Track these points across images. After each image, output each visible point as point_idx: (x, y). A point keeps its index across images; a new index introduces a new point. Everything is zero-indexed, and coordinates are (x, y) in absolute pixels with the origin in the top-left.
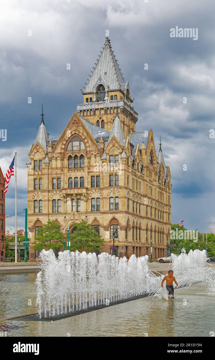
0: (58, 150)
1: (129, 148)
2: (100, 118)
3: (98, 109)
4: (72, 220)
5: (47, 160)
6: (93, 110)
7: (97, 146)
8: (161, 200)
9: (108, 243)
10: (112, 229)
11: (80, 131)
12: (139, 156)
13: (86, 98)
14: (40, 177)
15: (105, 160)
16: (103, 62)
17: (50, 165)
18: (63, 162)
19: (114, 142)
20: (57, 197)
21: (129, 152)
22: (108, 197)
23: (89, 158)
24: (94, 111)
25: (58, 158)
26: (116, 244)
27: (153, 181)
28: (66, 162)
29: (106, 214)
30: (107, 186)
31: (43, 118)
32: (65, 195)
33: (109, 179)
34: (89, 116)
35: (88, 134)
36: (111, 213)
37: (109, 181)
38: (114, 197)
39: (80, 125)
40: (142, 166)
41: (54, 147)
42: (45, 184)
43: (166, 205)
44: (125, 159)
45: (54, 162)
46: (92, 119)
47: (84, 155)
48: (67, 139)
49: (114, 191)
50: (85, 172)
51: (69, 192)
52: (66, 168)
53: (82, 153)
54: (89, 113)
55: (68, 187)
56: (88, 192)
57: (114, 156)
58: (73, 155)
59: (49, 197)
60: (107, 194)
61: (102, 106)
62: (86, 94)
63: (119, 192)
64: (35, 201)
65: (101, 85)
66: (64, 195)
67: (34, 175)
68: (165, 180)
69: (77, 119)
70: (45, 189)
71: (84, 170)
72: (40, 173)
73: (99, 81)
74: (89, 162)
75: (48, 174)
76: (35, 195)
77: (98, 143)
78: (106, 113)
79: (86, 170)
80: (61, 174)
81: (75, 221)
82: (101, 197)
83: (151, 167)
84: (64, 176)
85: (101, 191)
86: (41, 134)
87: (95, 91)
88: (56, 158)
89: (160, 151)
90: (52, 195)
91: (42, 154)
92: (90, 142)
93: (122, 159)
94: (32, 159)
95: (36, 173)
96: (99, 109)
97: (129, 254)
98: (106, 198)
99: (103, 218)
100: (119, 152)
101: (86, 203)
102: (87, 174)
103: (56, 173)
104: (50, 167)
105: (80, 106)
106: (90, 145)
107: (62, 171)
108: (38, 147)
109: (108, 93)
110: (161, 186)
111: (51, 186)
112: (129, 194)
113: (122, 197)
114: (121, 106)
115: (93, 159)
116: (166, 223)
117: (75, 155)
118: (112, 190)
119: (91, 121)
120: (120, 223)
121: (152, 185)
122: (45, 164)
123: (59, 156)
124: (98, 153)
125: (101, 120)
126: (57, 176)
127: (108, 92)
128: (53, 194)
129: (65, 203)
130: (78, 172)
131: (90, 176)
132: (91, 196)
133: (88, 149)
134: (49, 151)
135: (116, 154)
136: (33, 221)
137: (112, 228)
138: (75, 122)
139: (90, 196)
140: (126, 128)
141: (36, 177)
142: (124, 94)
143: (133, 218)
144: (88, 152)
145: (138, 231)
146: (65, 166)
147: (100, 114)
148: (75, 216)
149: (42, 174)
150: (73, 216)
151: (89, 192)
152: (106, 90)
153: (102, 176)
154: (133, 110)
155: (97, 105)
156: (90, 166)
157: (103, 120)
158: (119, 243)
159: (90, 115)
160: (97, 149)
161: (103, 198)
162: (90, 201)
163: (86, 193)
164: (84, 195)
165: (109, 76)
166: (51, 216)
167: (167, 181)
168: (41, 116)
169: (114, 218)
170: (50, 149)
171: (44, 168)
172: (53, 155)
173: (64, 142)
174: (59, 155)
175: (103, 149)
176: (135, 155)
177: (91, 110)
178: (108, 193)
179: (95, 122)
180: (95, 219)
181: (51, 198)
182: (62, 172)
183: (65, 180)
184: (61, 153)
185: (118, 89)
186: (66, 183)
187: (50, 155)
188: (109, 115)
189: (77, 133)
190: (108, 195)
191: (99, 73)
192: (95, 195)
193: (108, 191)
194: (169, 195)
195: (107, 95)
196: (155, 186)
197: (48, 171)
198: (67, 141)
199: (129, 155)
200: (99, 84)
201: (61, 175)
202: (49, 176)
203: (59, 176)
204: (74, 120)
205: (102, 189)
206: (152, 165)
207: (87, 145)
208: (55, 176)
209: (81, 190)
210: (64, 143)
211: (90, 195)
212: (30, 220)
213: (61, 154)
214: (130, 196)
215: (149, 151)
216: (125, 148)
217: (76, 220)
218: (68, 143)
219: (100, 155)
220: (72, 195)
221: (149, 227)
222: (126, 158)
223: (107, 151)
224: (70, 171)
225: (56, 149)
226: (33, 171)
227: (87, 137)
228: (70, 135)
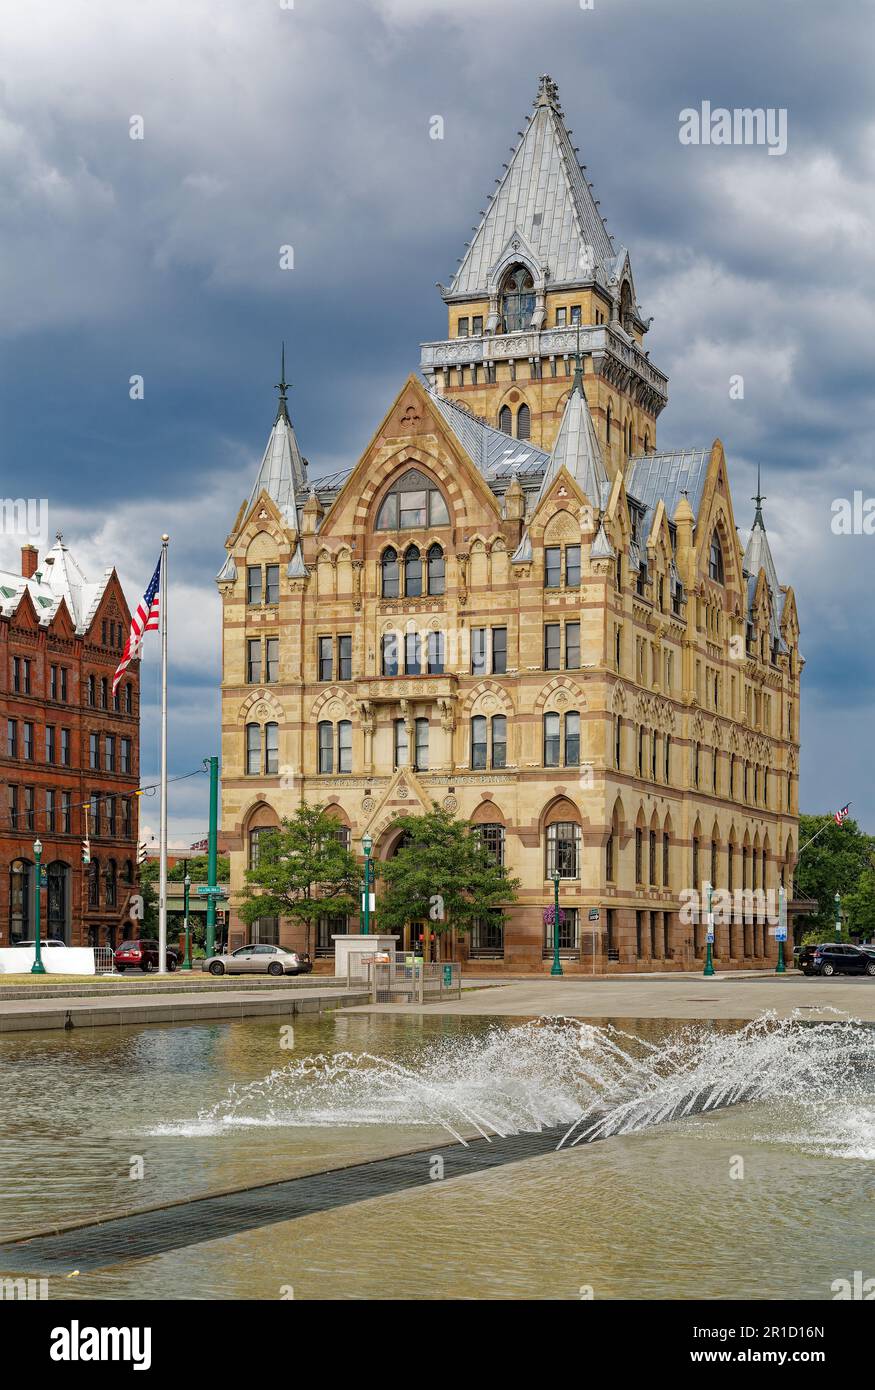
0: (344, 526)
1: (623, 517)
2: (514, 397)
3: (505, 362)
4: (394, 803)
5: (297, 566)
6: (485, 364)
7: (494, 509)
8: (757, 722)
9: (537, 898)
10: (552, 840)
11: (430, 451)
12: (664, 549)
13: (460, 319)
14: (269, 632)
15: (527, 567)
16: (526, 176)
17: (312, 584)
18: (363, 571)
19: (563, 493)
20: (335, 712)
21: (623, 534)
22: (539, 712)
23: (466, 558)
24: (488, 367)
25: (340, 559)
26: (568, 900)
27: (722, 646)
28: (372, 572)
29: (529, 779)
30: (535, 668)
31: (286, 399)
32: (367, 706)
33: (540, 641)
34: (469, 388)
35: (459, 461)
36: (550, 777)
37: (541, 650)
38: (562, 713)
39: (431, 425)
40: (679, 587)
41: (325, 515)
42: (290, 660)
43: (779, 743)
44: (606, 562)
45: (324, 571)
46: (480, 400)
47: (444, 546)
48: (377, 480)
49: (561, 689)
50: (449, 613)
51: (383, 691)
52: (374, 595)
53: (438, 539)
54: (468, 375)
55: (378, 674)
56: (459, 691)
57: (563, 548)
58: (400, 545)
59: (306, 713)
60: (533, 702)
61: (520, 350)
62: (461, 301)
63: (580, 693)
64: (249, 726)
65: (518, 267)
66: (363, 706)
67: (247, 623)
68: (776, 641)
69: (416, 404)
70: (290, 679)
71: (442, 605)
72: (271, 617)
73: (511, 250)
74: (464, 575)
75: (303, 623)
76: (248, 703)
77: (501, 499)
78: (537, 376)
79: (452, 604)
80: (354, 620)
81: (404, 807)
82: (509, 714)
83: (716, 592)
84: (365, 626)
85: (509, 689)
86: (277, 462)
87: (494, 290)
88: (335, 557)
89: (758, 528)
90: (316, 704)
91: (279, 540)
92: (468, 493)
93: (595, 563)
94: (239, 561)
95: (256, 617)
96: (511, 362)
97: (619, 940)
98: (528, 716)
99: (516, 795)
100: (583, 536)
101: (449, 735)
102: (454, 619)
103: (333, 617)
104: (309, 592)
105: (436, 349)
106: (469, 506)
107: (358, 610)
108: (263, 515)
109: (545, 297)
110: (760, 667)
111: (312, 670)
112: (623, 702)
113: (592, 715)
114: (599, 350)
115: (479, 560)
116: (777, 816)
117: (407, 544)
118: (554, 684)
119: (476, 407)
120: (584, 816)
121: (722, 663)
122: (292, 582)
123: (344, 549)
124: (498, 538)
125: (519, 404)
126: (336, 627)
127: (546, 293)
128: (321, 701)
129: (368, 737)
130: (418, 611)
131: (467, 629)
132: (470, 710)
133: (461, 522)
134: (309, 527)
135: (571, 541)
136: (242, 805)
137: (554, 836)
138: (411, 413)
139: (465, 709)
140: (617, 436)
141: (254, 634)
142: (608, 300)
143: (638, 796)
144: (461, 536)
145: (660, 847)
146: (369, 591)
147: (514, 379)
148: (408, 787)
149: (277, 619)
150: (397, 788)
151: (463, 693)
152: (539, 285)
153: (513, 631)
154: (647, 362)
155: (500, 347)
156: (468, 589)
157: (524, 406)
158: (581, 898)
159: (475, 384)
160: (495, 520)
161: (518, 717)
162: (468, 727)
163: (451, 697)
164: (444, 703)
165: (550, 230)
166: (315, 787)
167: (784, 647)
168: (279, 390)
169: (561, 798)
170: (310, 523)
171: (287, 598)
172: (324, 546)
173: (367, 496)
174: (347, 546)
175: (518, 523)
176: (648, 545)
177: (479, 365)
178: (536, 695)
179: (493, 413)
180: (487, 801)
181: (313, 714)
182: (358, 614)
183: (370, 642)
184: (354, 538)
185: (588, 280)
186: (373, 657)
187: (310, 546)
188: (549, 385)
189: (417, 458)
190: (537, 705)
191: (511, 217)
192: (489, 704)
193: (539, 688)
194: (790, 699)
195: (542, 303)
196: (733, 666)
197: (303, 607)
198: (378, 490)
199: (625, 545)
200: (512, 260)
201: (354, 626)
202: (306, 627)
203: (344, 627)
204: (405, 407)
205: (515, 682)
206: (722, 582)
207: (458, 505)
208: (327, 628)
209: (432, 683)
210: (364, 496)
211: (468, 704)
212: (231, 801)
213: (354, 542)
214: (624, 711)
215: (706, 529)
216: (607, 519)
217: (412, 802)
218: (379, 498)
219: (508, 547)
220: (394, 704)
221: (706, 831)
222: (611, 559)
223: (534, 531)
224: (389, 610)
225: (334, 522)
226: (242, 607)
227: (457, 476)
228: (389, 467)
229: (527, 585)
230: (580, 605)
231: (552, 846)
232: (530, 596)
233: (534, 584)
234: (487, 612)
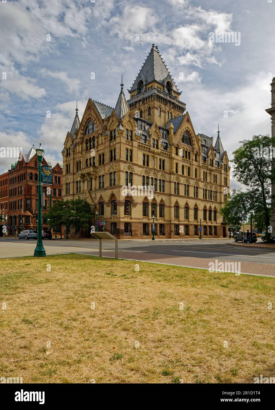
1: (131, 121)
4: (84, 198)
5: (73, 146)
7: (102, 124)
9: (110, 220)
11: (92, 114)
13: (132, 96)
14: (69, 162)
15: (106, 137)
17: (75, 150)
19: (113, 117)
20: (79, 179)
22: (109, 172)
23: (97, 137)
24: (135, 104)
27: (190, 160)
28: (84, 145)
29: (107, 190)
35: (96, 115)
36: (111, 189)
38: (113, 172)
39: (92, 109)
42: (72, 168)
43: (221, 186)
45: (77, 146)
48: (84, 124)
49: (113, 166)
53: (94, 135)
57: (113, 130)
59: (74, 179)
60: (108, 170)
63: (116, 166)
65: (142, 82)
67: (66, 161)
69: (90, 105)
74: (98, 142)
75: (74, 159)
76: (66, 179)
78: (144, 103)
79: (96, 149)
80: (81, 157)
83: (187, 147)
84: (83, 158)
85: (105, 168)
88: (79, 143)
90: (76, 177)
92: (98, 122)
93: (118, 132)
94: (65, 148)
96: (138, 101)
99: (105, 194)
100: (116, 126)
101: (95, 181)
102: (96, 153)
103: (78, 157)
104: (75, 152)
106: (98, 125)
108: (68, 137)
110: (209, 167)
111: (75, 170)
113: (118, 171)
115: (100, 138)
117: (89, 137)
121: (191, 164)
122: (72, 150)
124: (103, 131)
127: (146, 85)
129: (84, 183)
131: (98, 154)
133: (97, 129)
134: (74, 138)
135: (115, 128)
138: (89, 107)
141: (67, 163)
142: (163, 86)
144: (97, 133)
146: (84, 149)
147: (139, 105)
148: (87, 194)
149: (70, 159)
150: (85, 195)
151: (97, 170)
152: (144, 84)
153: (105, 153)
155: (136, 98)
156: (98, 145)
157: (141, 110)
158: (117, 220)
160: (102, 127)
161: (106, 175)
162: (98, 178)
163: (93, 171)
164: (92, 173)
165: (149, 73)
169: (112, 194)
171: (71, 154)
172: (77, 141)
174: (80, 140)
175: (106, 127)
176: (149, 131)
178: (108, 168)
180: (101, 196)
182: (82, 155)
183: (84, 162)
184: (81, 138)
186: (84, 165)
187: (75, 142)
189: (90, 117)
192: (101, 174)
193: (109, 166)
197: (74, 156)
198: (84, 126)
199: (133, 129)
200: (140, 80)
203: (80, 158)
206: (191, 145)
208: (77, 160)
209: (90, 168)
211: (98, 173)
217: (87, 198)
218: (85, 128)
219: (104, 133)
223: (108, 128)
224: (87, 153)
225: (78, 135)
226: (65, 158)
227: (96, 119)
228: (86, 120)
229: (106, 141)
230: (116, 144)
231: (113, 206)
232: (107, 144)
233: (108, 141)
234: (101, 150)
